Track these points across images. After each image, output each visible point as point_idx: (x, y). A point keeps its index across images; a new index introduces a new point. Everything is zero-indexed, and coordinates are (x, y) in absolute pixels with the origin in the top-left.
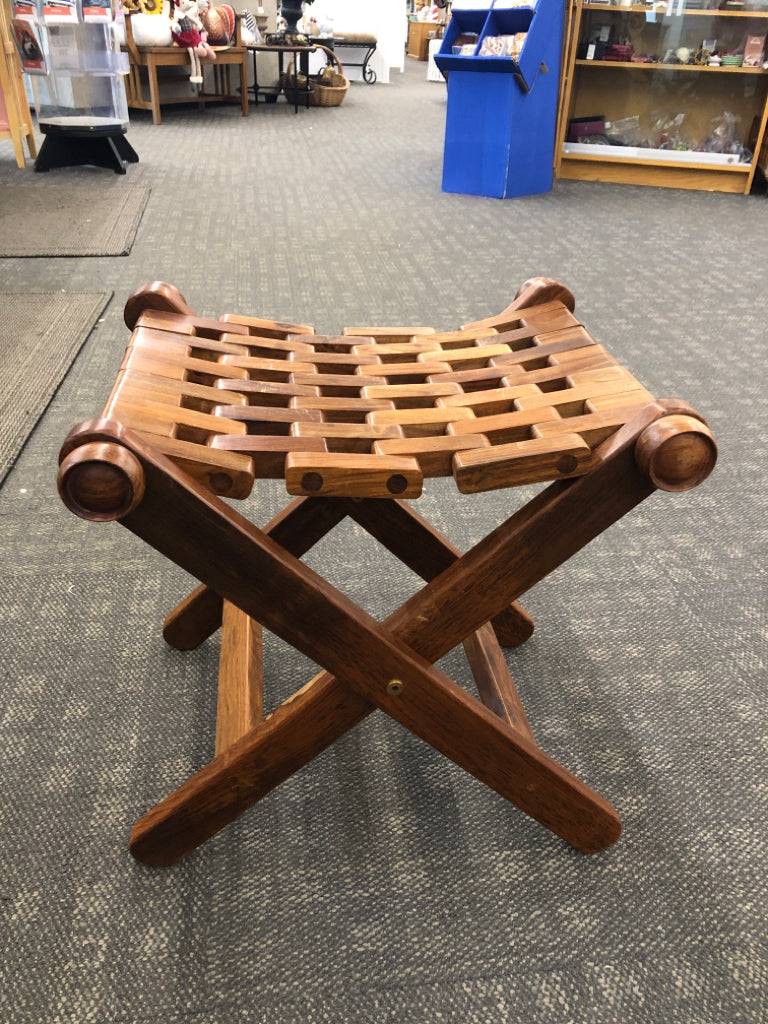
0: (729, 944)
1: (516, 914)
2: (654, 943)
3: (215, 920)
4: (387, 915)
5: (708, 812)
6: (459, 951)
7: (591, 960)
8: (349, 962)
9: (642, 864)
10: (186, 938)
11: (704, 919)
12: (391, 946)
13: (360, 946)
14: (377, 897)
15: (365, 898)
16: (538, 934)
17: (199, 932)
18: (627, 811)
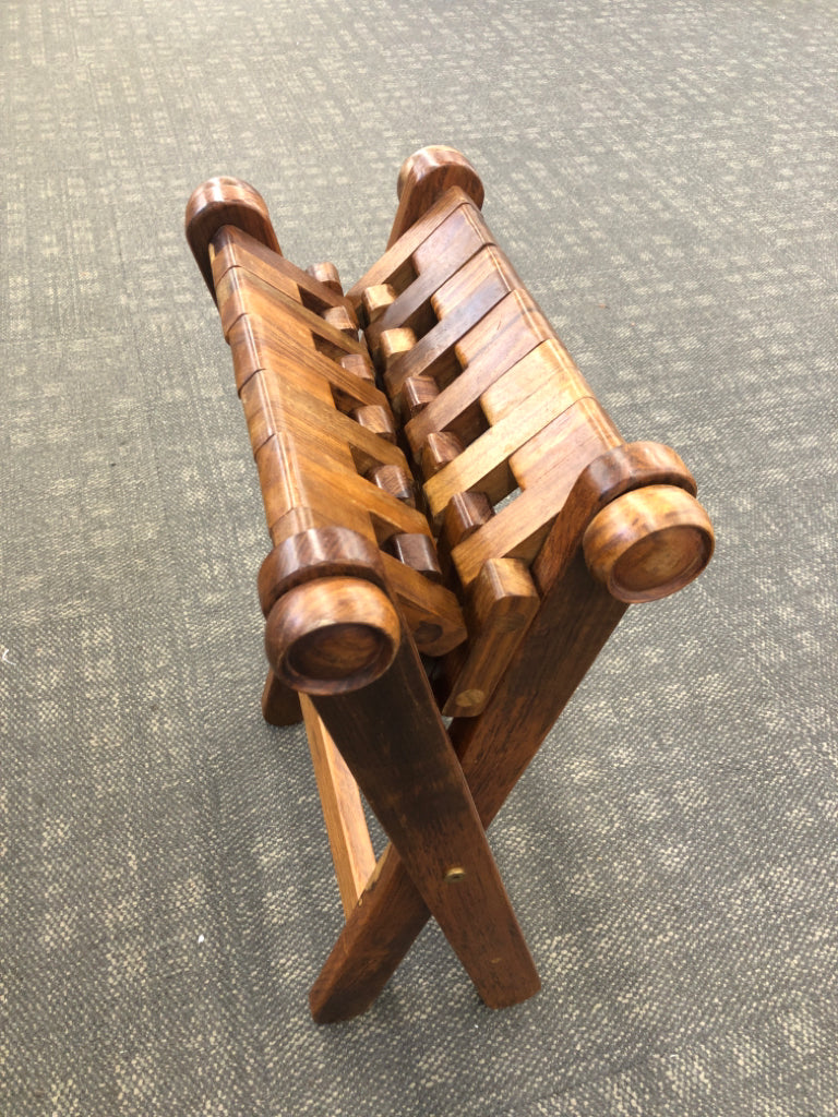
0: (783, 1007)
1: (578, 1012)
2: (713, 1020)
3: (272, 1078)
4: (449, 1038)
5: (748, 852)
6: (528, 1066)
7: (657, 1051)
8: (421, 1102)
9: (691, 927)
10: (247, 1105)
11: (757, 983)
12: (459, 1074)
13: (429, 1080)
14: (436, 1018)
15: (424, 1021)
16: (602, 1031)
17: (258, 1097)
18: (670, 866)
